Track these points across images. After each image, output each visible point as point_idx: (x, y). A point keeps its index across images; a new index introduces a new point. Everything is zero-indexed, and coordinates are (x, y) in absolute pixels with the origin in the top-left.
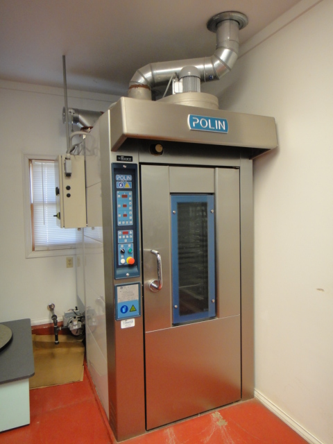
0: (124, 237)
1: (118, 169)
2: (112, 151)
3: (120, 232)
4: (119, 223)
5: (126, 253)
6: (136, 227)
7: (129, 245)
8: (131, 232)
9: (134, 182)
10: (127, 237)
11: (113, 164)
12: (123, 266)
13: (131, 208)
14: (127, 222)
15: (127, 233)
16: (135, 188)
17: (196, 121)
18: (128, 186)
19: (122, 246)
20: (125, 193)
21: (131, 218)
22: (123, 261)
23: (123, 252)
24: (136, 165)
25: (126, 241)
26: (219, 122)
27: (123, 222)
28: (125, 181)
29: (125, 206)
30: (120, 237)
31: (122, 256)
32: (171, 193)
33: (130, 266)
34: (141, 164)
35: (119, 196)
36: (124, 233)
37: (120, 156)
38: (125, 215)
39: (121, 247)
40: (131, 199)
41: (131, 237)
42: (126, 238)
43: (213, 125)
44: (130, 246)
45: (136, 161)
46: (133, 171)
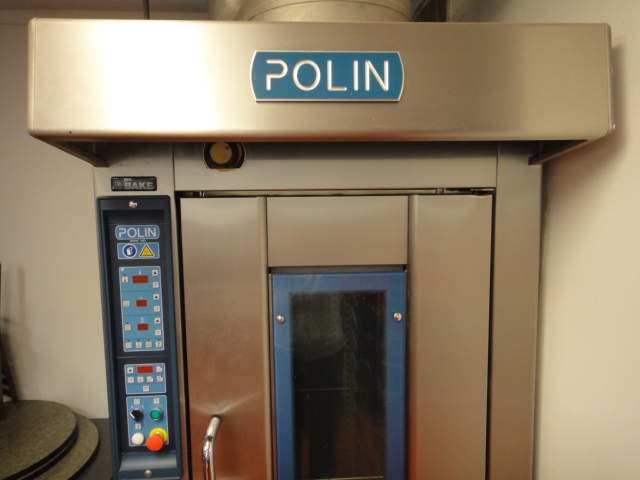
0: (140, 379)
3: (129, 369)
4: (128, 346)
7: (156, 401)
8: (160, 368)
10: (150, 379)
13: (158, 309)
14: (149, 345)
15: (149, 370)
18: (149, 252)
19: (137, 401)
20: (140, 271)
25: (146, 389)
29: (142, 303)
30: (130, 380)
31: (138, 426)
34: (179, 195)
36: (141, 371)
38: (143, 327)
39: (134, 404)
42: (145, 383)
44: (159, 403)
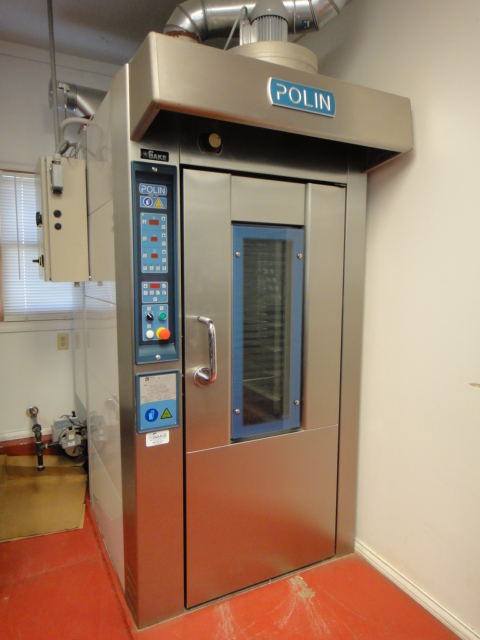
1: (143, 174)
2: (132, 139)
5: (156, 320)
6: (173, 277)
9: (171, 198)
11: (135, 163)
12: (151, 342)
16: (173, 208)
17: (283, 90)
21: (165, 260)
22: (150, 334)
23: (149, 319)
24: (175, 167)
26: (321, 97)
27: (152, 268)
28: (154, 194)
32: (234, 223)
33: (163, 343)
35: (144, 222)
37: (147, 151)
40: (164, 227)
41: (165, 293)
43: (311, 100)
45: (174, 160)
46: (168, 178)
